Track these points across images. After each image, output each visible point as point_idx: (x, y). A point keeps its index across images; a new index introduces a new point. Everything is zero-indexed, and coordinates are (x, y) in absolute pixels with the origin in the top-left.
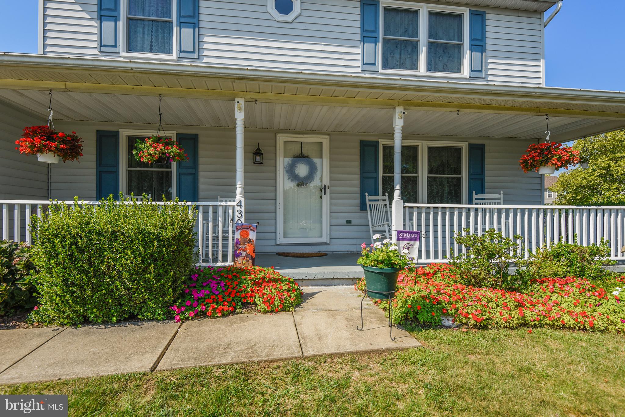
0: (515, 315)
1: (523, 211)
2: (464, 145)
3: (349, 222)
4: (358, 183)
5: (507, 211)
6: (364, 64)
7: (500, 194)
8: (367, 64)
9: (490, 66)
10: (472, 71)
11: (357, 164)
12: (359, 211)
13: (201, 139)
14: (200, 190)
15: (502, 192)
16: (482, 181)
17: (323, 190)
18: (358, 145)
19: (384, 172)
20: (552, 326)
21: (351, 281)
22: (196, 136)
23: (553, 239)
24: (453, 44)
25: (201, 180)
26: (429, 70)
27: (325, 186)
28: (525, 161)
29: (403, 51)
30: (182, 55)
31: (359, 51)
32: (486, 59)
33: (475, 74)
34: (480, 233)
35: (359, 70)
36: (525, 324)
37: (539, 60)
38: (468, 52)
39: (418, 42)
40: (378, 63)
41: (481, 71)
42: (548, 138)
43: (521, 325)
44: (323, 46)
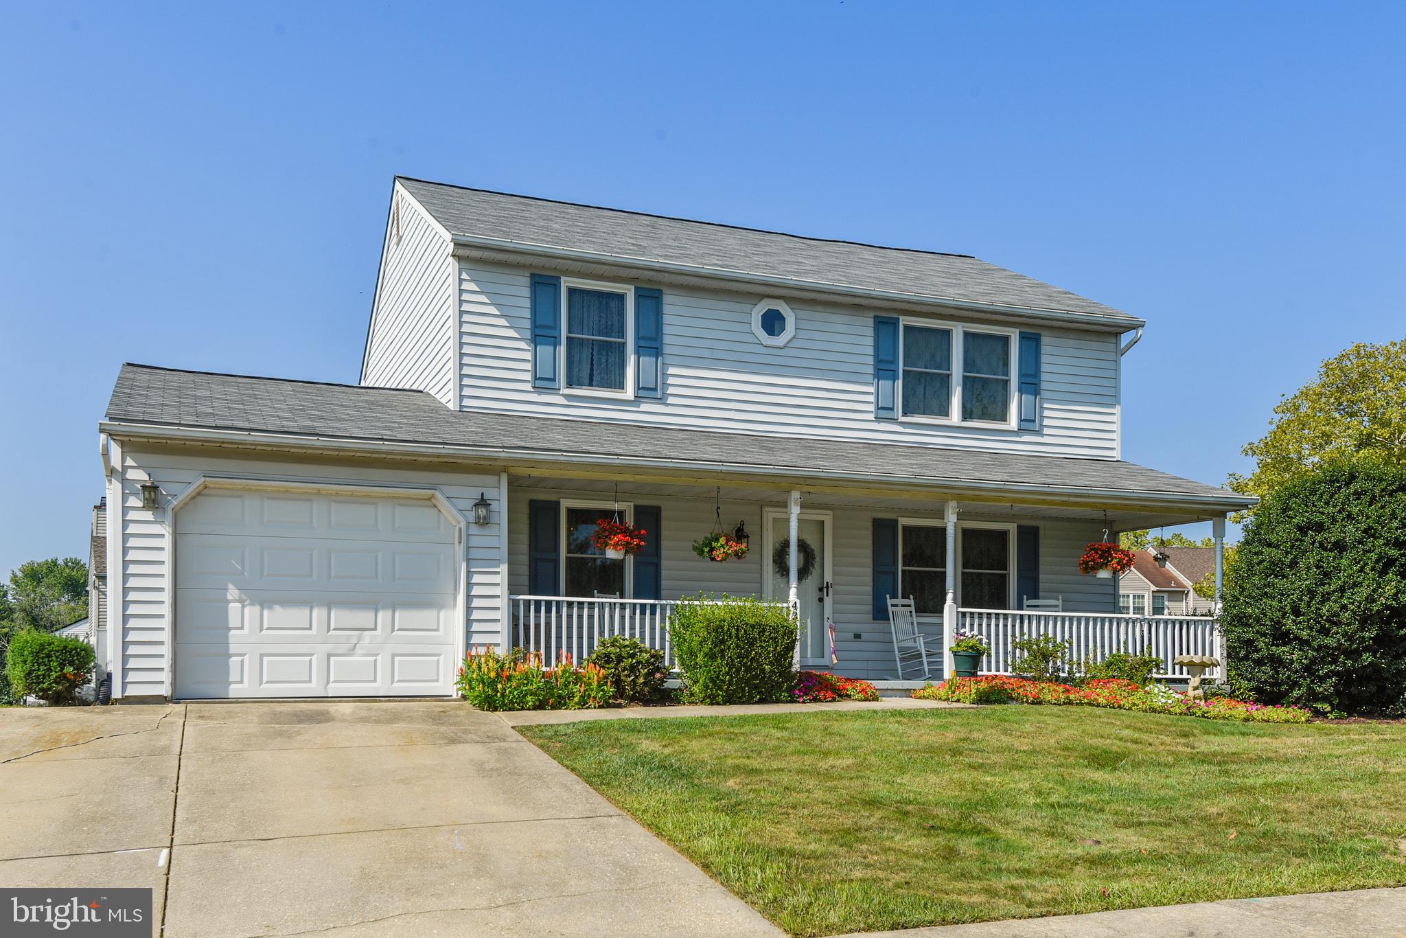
0: (1063, 697)
1: (1079, 619)
2: (1012, 528)
3: (857, 636)
4: (869, 580)
5: (1063, 618)
6: (878, 409)
7: (1058, 600)
8: (883, 408)
9: (1046, 413)
10: (1021, 421)
11: (868, 551)
12: (872, 621)
13: (664, 514)
14: (663, 587)
15: (1060, 597)
16: (1036, 580)
17: (825, 590)
18: (869, 525)
19: (904, 565)
20: (1089, 704)
21: (904, 693)
22: (659, 509)
23: (1111, 647)
24: (997, 380)
25: (665, 573)
26: (964, 418)
27: (827, 583)
28: (1086, 563)
29: (928, 388)
30: (641, 393)
31: (872, 389)
32: (1041, 404)
33: (1026, 425)
34: (1034, 636)
35: (871, 416)
36: (1070, 703)
37: (1113, 405)
38: (1016, 395)
39: (948, 376)
40: (898, 408)
41: (1034, 421)
42: (1105, 537)
43: (1065, 703)
44: (824, 382)
